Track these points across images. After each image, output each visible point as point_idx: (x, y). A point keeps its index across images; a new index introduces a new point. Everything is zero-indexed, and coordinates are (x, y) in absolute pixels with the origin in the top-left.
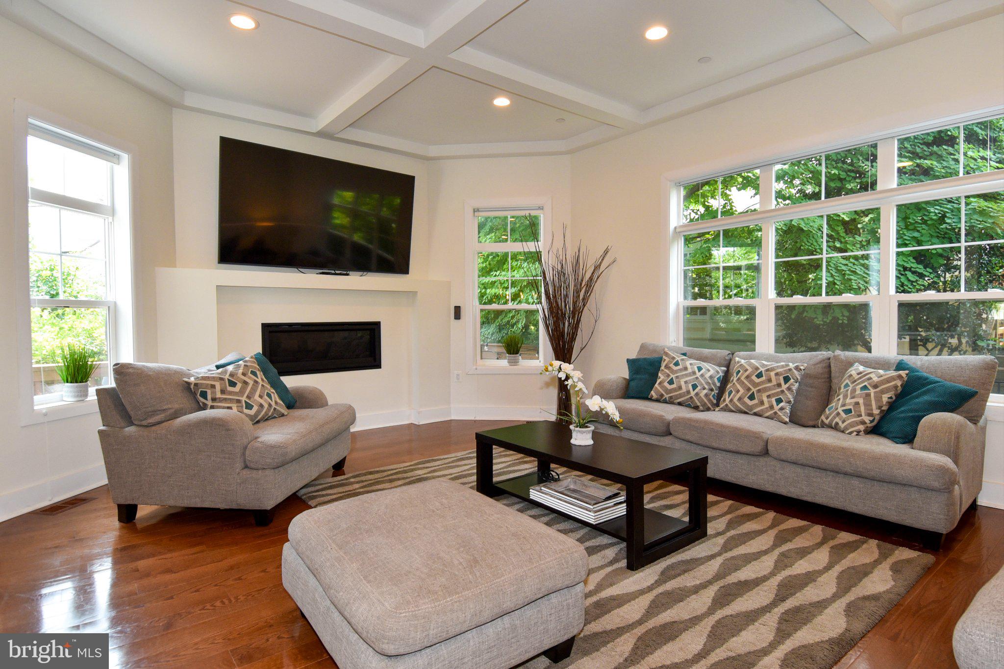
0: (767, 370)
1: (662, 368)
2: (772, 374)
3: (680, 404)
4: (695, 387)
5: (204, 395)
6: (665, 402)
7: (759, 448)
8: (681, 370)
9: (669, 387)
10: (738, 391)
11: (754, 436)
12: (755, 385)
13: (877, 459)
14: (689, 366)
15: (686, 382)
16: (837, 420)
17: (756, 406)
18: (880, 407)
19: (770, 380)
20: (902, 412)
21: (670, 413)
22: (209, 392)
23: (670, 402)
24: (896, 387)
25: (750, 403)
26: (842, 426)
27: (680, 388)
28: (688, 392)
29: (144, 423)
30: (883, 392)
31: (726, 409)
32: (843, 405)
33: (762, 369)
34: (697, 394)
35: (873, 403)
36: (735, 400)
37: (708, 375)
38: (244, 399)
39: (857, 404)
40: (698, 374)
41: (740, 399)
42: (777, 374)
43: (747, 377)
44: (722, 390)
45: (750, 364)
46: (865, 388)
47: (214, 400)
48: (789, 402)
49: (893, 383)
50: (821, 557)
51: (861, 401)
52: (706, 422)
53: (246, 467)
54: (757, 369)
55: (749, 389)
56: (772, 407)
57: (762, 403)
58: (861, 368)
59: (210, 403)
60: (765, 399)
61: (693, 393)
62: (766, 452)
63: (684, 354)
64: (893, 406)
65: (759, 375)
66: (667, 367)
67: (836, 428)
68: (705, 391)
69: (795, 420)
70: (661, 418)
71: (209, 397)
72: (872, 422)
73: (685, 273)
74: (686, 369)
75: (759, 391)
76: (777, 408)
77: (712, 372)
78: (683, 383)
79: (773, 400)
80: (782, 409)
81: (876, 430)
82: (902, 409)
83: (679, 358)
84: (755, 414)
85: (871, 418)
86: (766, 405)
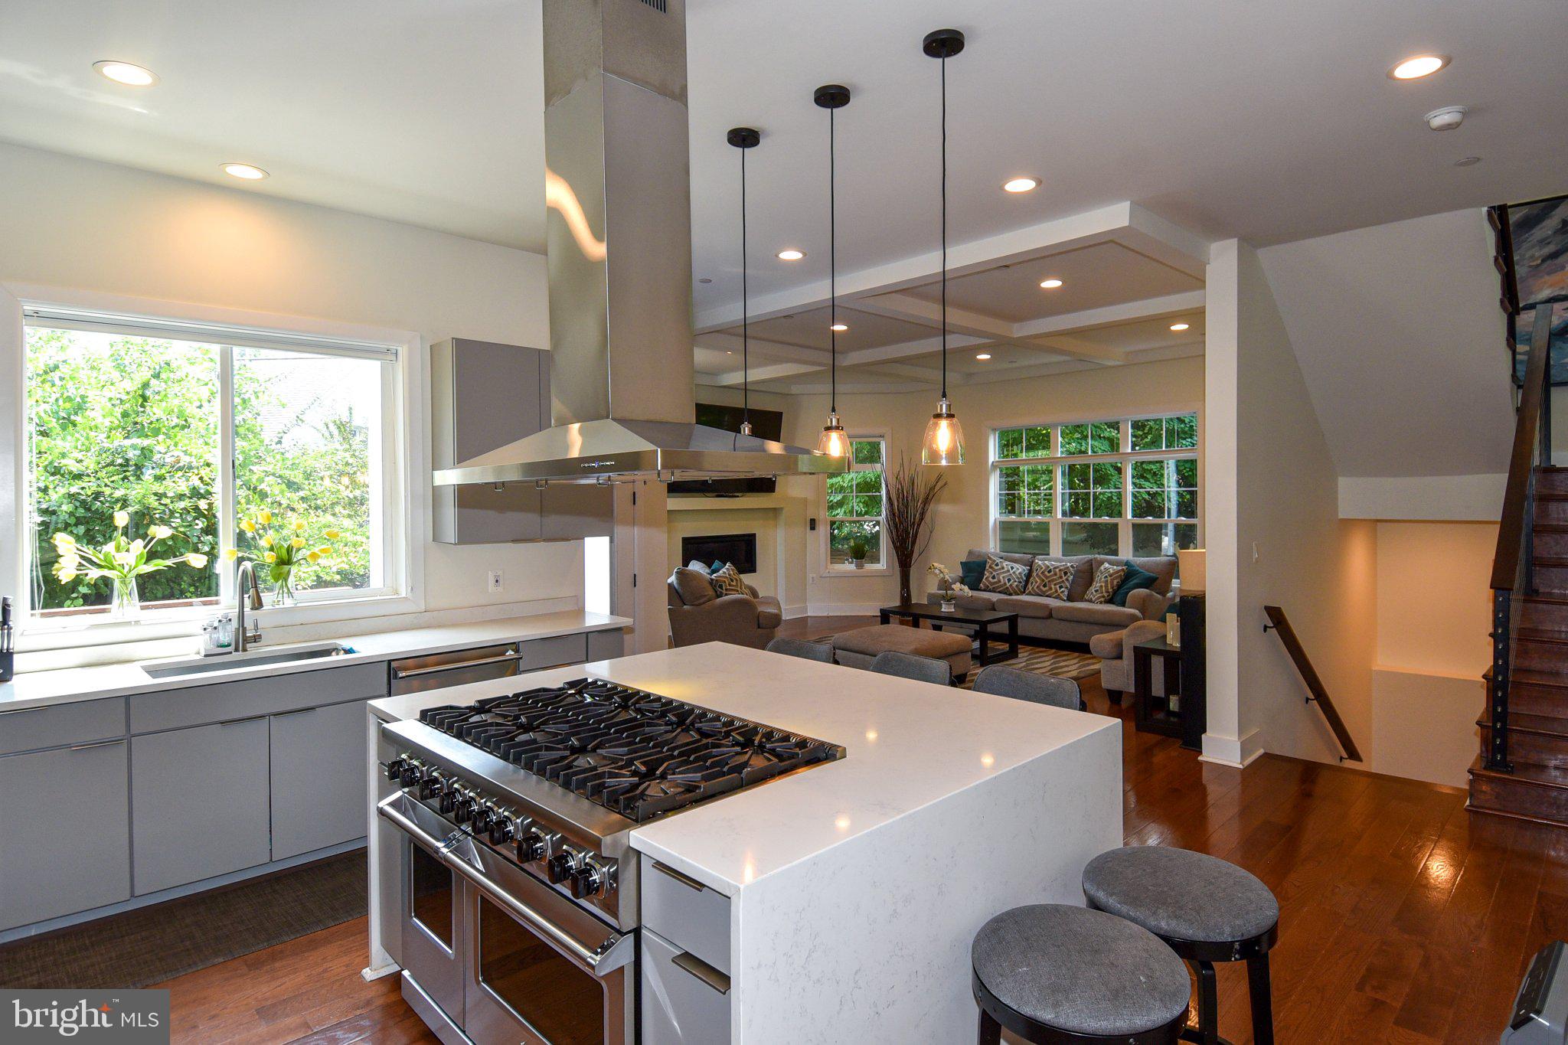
0: (1054, 568)
1: (987, 568)
2: (1057, 570)
3: (1000, 592)
4: (1009, 580)
5: (721, 587)
6: (990, 591)
7: (1047, 613)
8: (1000, 569)
9: (992, 581)
10: (1036, 582)
11: (1046, 606)
12: (1047, 577)
13: (1104, 613)
14: (1005, 566)
15: (1003, 577)
16: (1093, 595)
17: (1047, 591)
18: (1111, 587)
19: (1056, 574)
20: (1122, 589)
21: (994, 597)
22: (723, 584)
23: (993, 591)
24: (1121, 575)
25: (1044, 589)
26: (1094, 599)
27: (1000, 581)
28: (1005, 584)
29: (695, 603)
30: (1114, 579)
31: (1030, 594)
32: (1095, 587)
33: (1052, 567)
34: (1011, 585)
35: (1109, 585)
36: (1035, 588)
37: (1017, 573)
38: (739, 589)
39: (1102, 586)
40: (1011, 572)
41: (1038, 587)
42: (1060, 570)
43: (1043, 573)
44: (1027, 582)
45: (1044, 564)
46: (1106, 577)
47: (726, 590)
48: (1067, 588)
50: (1075, 661)
52: (1017, 600)
53: (759, 627)
54: (1048, 567)
55: (1043, 581)
56: (1056, 591)
57: (1051, 589)
58: (1107, 565)
59: (724, 592)
60: (1053, 586)
61: (1008, 585)
62: (1050, 616)
63: (1002, 558)
65: (1050, 571)
66: (990, 567)
67: (1090, 601)
68: (1016, 583)
69: (1070, 599)
70: (989, 600)
71: (724, 588)
72: (1109, 596)
73: (1000, 500)
74: (1003, 568)
75: (1049, 581)
76: (1059, 591)
77: (1020, 570)
78: (1001, 578)
79: (1058, 586)
80: (1063, 592)
81: (1110, 601)
82: (1122, 587)
83: (998, 561)
84: (1047, 596)
85: (1108, 594)
86: (1053, 590)
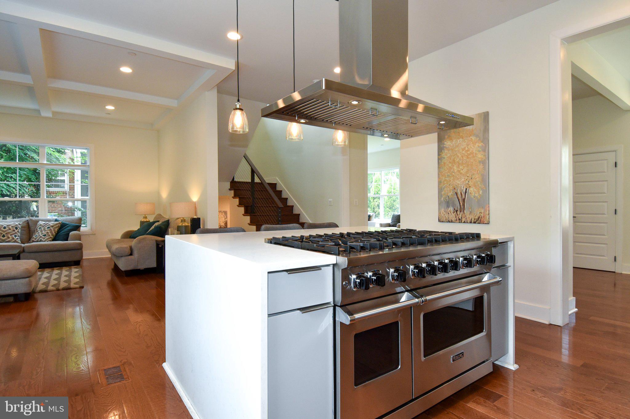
0: (7, 226)
2: (10, 227)
12: (4, 231)
16: (41, 238)
17: (6, 239)
18: (55, 233)
19: (10, 229)
20: (63, 233)
25: (3, 238)
30: (55, 228)
35: (53, 231)
39: (48, 232)
42: (12, 227)
46: (49, 228)
48: (19, 236)
49: (58, 225)
51: (49, 232)
54: (2, 226)
55: (2, 233)
56: (13, 238)
57: (9, 238)
58: (42, 222)
60: (10, 236)
64: (59, 231)
65: (5, 228)
67: (39, 241)
69: (22, 242)
72: (53, 237)
75: (6, 234)
76: (15, 238)
79: (13, 236)
80: (17, 238)
81: (54, 239)
82: (62, 232)
85: (53, 236)
86: (11, 238)
